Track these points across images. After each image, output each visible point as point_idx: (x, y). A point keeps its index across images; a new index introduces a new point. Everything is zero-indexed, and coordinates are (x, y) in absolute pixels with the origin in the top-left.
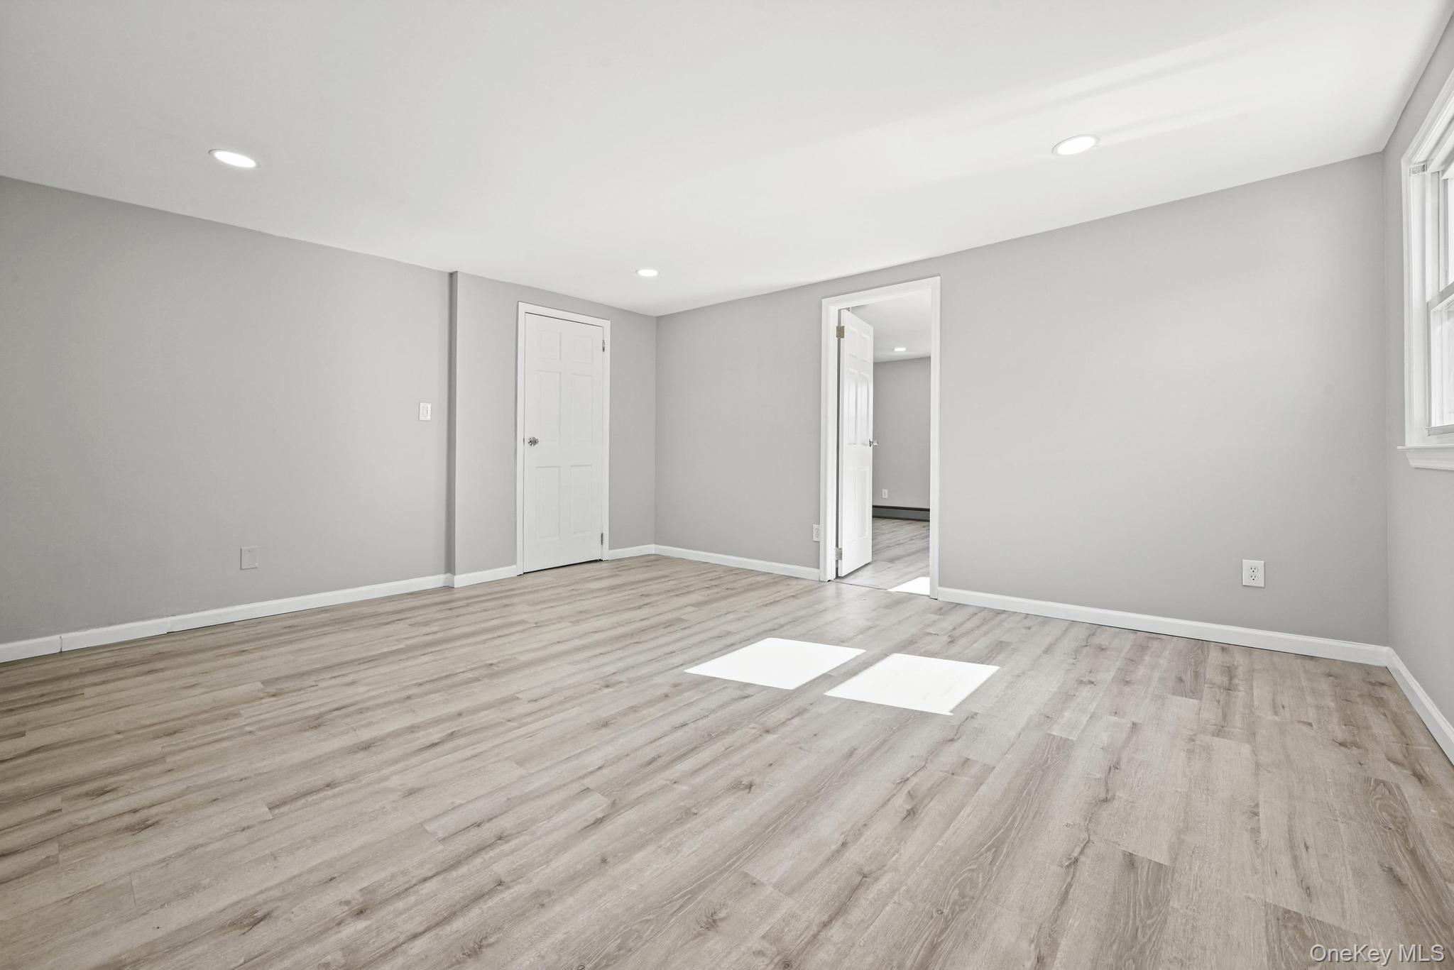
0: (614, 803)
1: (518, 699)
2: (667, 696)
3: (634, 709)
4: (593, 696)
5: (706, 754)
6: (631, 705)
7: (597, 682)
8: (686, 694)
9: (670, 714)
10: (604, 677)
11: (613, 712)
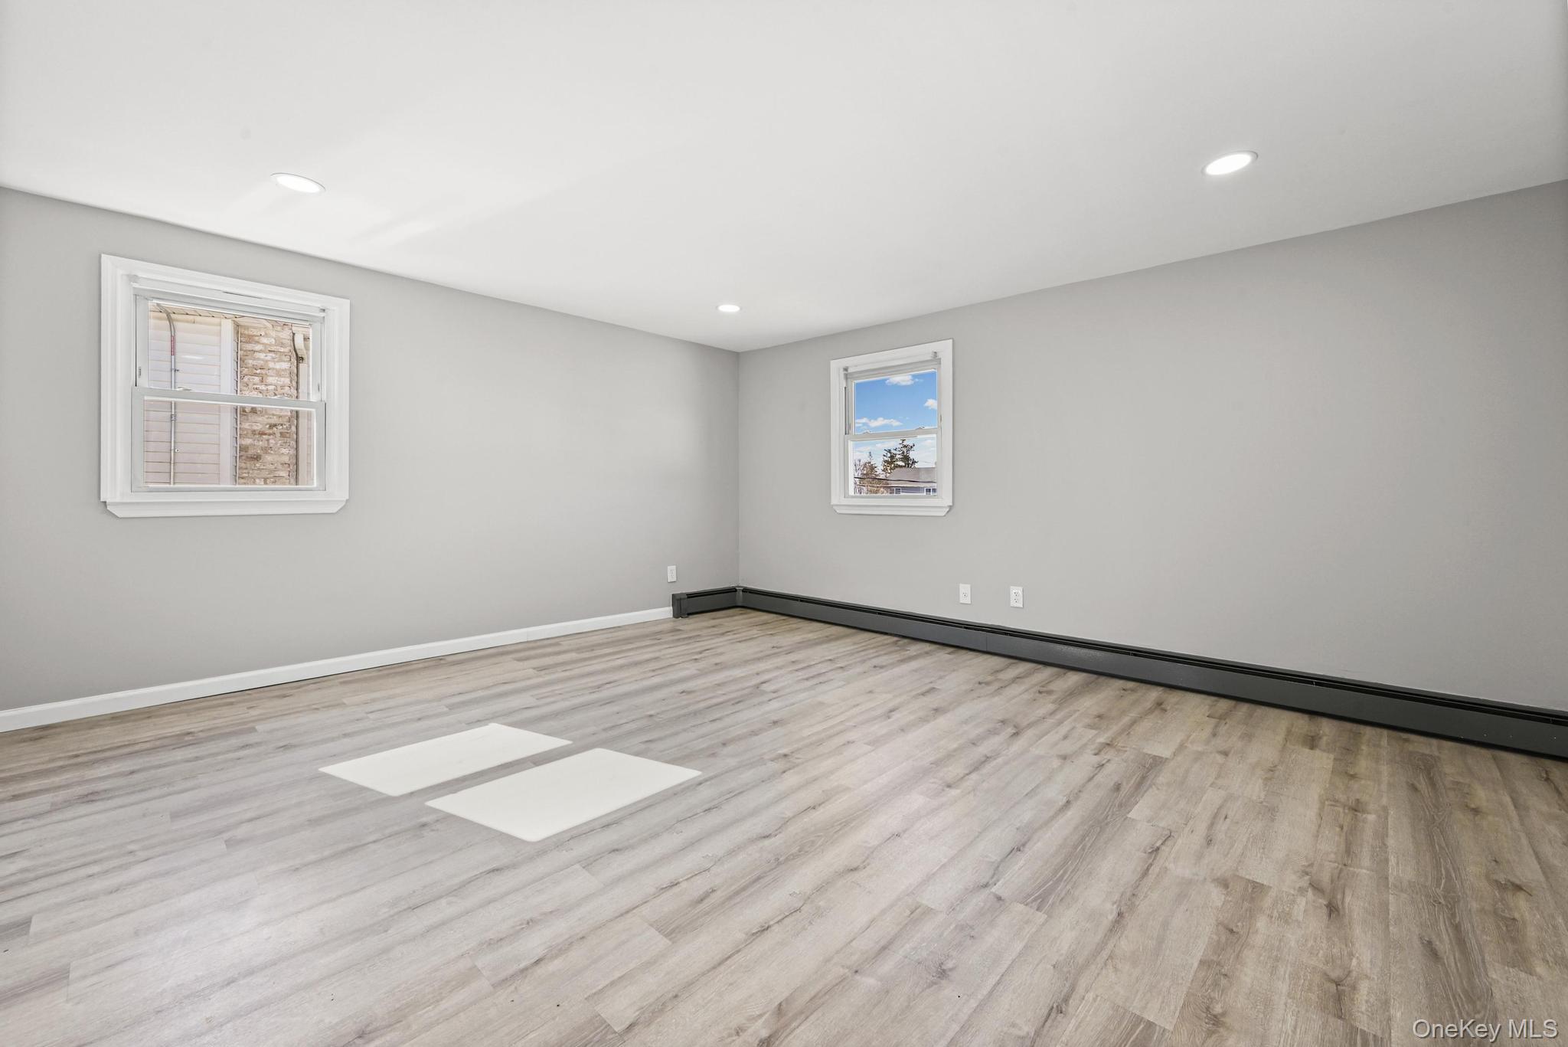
0: (758, 688)
1: (869, 744)
2: (724, 744)
3: (754, 733)
4: (796, 746)
5: (702, 705)
6: (756, 737)
7: (800, 761)
8: (704, 746)
9: (723, 729)
10: (794, 767)
11: (772, 731)
